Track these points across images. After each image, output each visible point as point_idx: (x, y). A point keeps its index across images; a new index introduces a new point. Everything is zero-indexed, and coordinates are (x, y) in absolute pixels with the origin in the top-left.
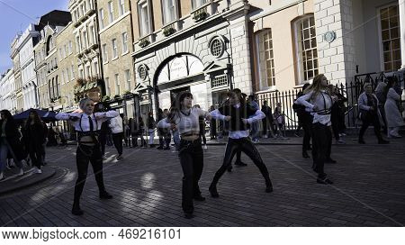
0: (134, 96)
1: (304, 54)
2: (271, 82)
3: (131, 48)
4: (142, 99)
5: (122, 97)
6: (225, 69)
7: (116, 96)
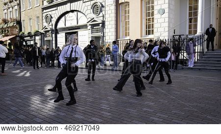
0: (41, 34)
1: (147, 20)
2: (127, 34)
3: (41, 3)
4: (46, 37)
5: (33, 34)
6: (100, 23)
7: (29, 33)
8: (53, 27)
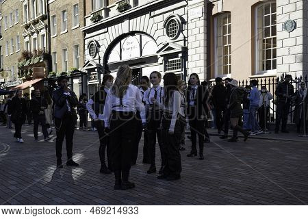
2: (227, 70)
3: (83, 22)
4: (90, 79)
5: (69, 74)
7: (63, 73)
8: (102, 62)
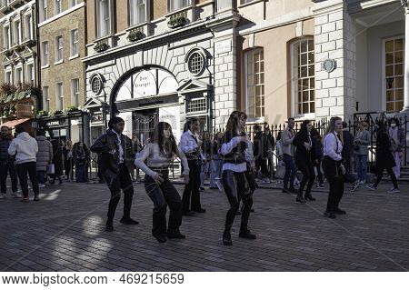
0: (83, 114)
1: (299, 83)
2: (259, 112)
4: (93, 120)
5: (65, 114)
6: (205, 91)
7: (57, 113)
8: (108, 99)
